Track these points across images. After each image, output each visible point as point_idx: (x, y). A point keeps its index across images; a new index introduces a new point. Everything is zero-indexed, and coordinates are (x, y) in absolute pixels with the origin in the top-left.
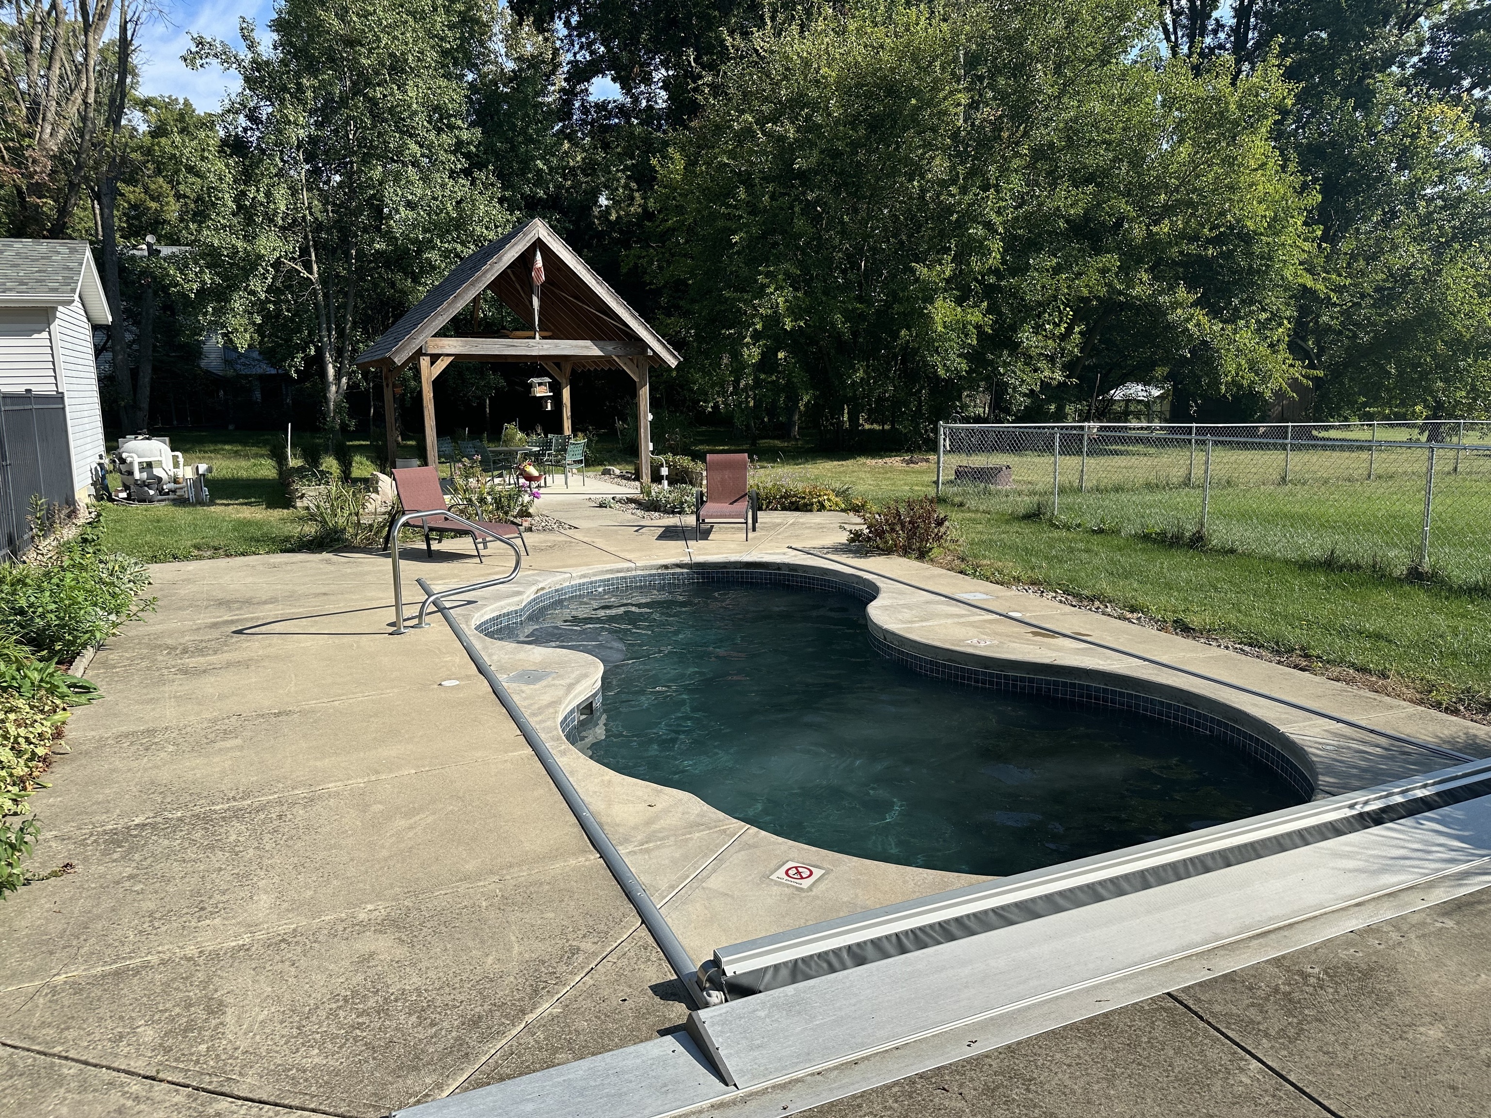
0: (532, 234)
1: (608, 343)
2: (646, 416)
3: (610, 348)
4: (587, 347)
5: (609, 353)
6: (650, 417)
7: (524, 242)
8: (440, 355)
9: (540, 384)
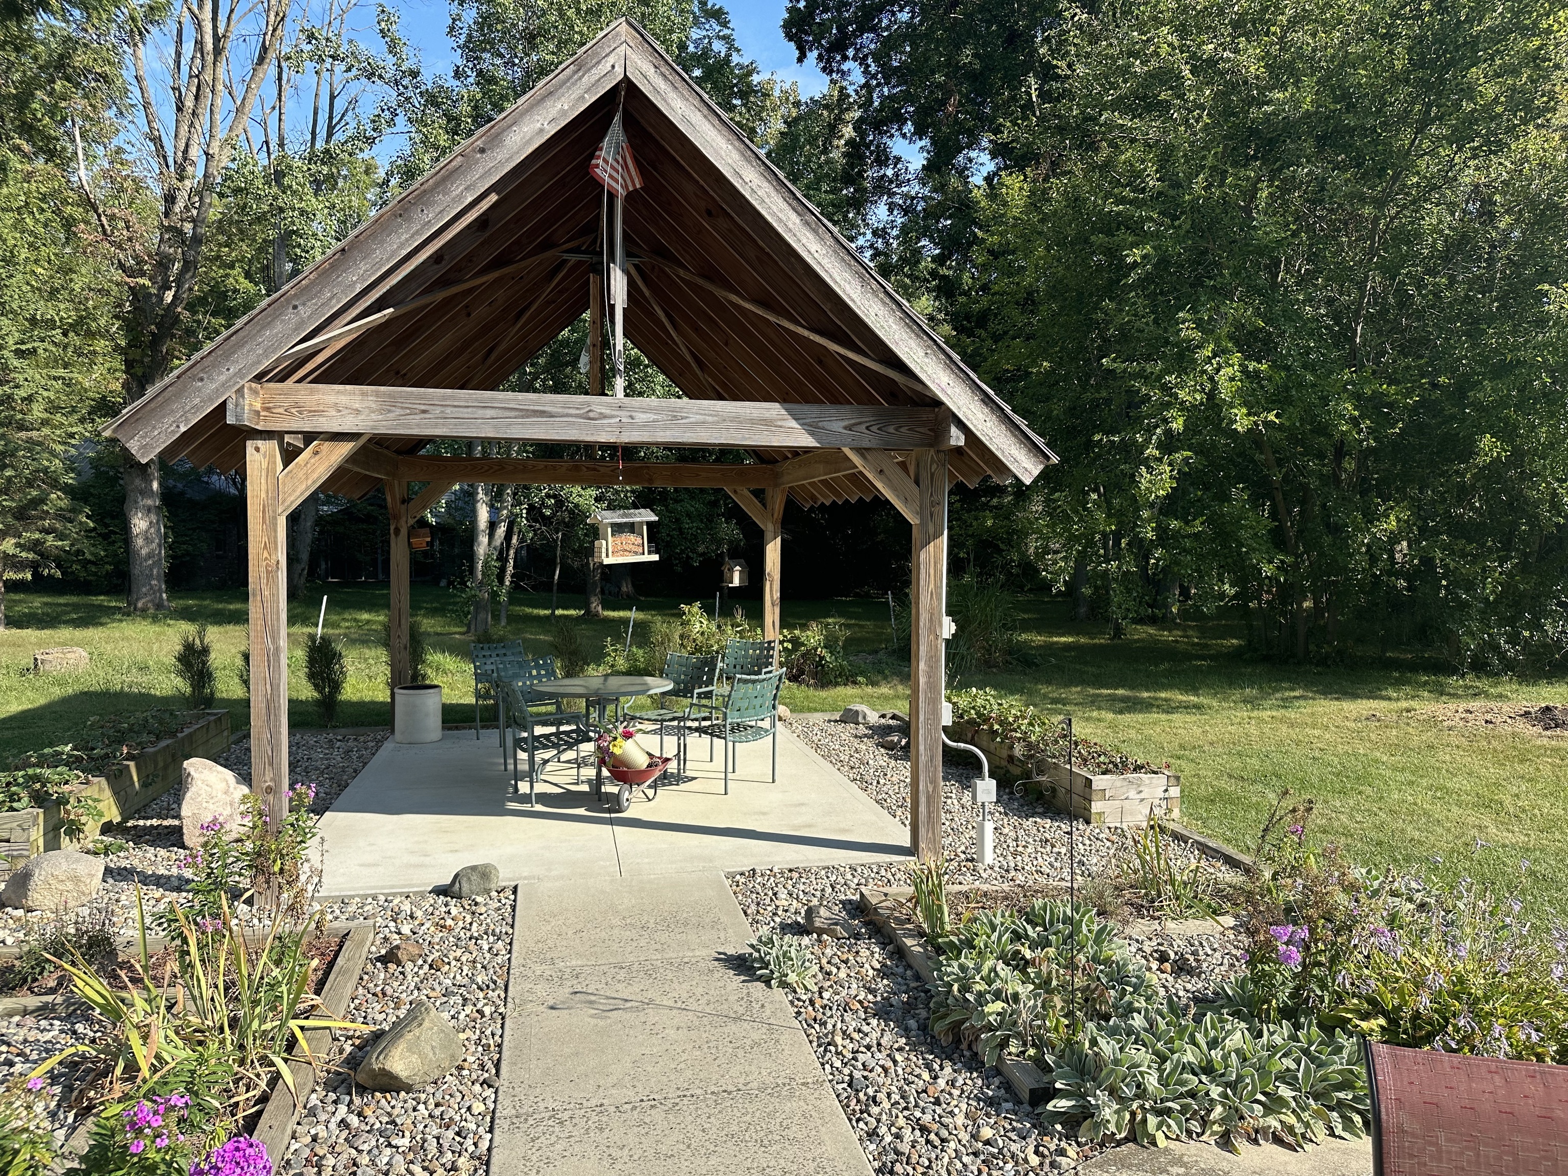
0: (605, 67)
1: (831, 410)
2: (934, 623)
3: (838, 426)
4: (767, 423)
5: (833, 442)
6: (948, 628)
7: (576, 92)
8: (309, 437)
9: (618, 529)
